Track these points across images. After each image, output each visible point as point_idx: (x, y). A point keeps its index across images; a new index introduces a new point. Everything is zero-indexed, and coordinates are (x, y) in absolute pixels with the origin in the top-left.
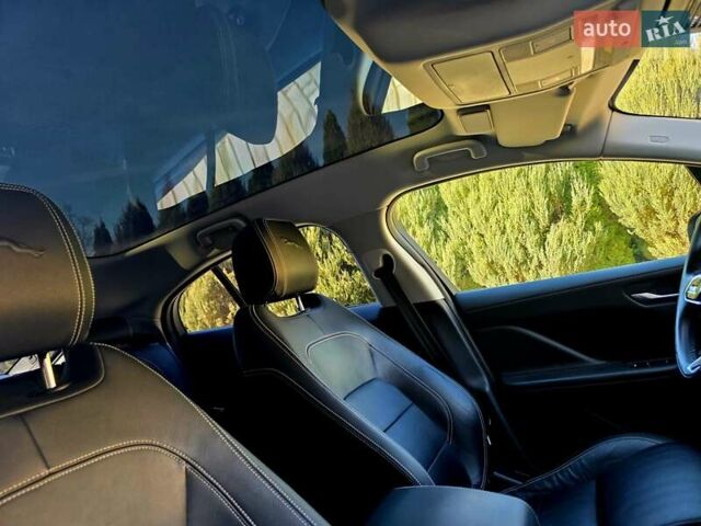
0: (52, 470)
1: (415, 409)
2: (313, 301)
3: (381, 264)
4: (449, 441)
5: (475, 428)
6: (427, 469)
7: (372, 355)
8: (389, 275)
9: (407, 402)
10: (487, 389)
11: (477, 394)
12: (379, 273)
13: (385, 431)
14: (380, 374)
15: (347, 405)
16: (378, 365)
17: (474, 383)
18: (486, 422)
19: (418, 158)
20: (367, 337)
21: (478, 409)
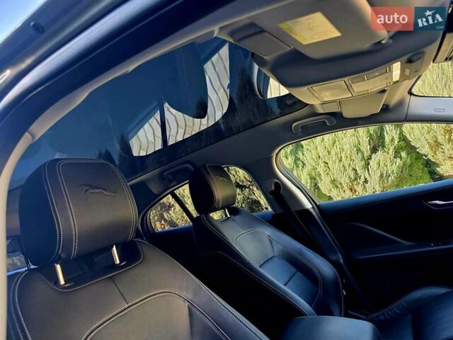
0: (129, 305)
1: (299, 274)
2: (234, 212)
3: (273, 188)
4: (321, 292)
5: (335, 283)
6: (311, 306)
7: (271, 243)
8: (279, 195)
9: (293, 270)
10: (342, 261)
11: (335, 264)
12: (272, 193)
13: (285, 285)
14: (276, 254)
15: (262, 271)
16: (275, 248)
17: (333, 258)
18: (342, 280)
19: (295, 126)
20: (267, 232)
21: (337, 274)
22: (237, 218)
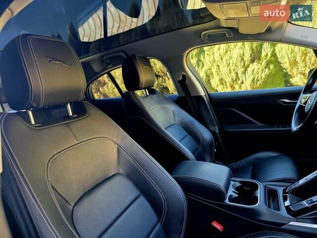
0: (79, 142)
1: (189, 136)
2: (152, 92)
3: (181, 79)
4: (200, 149)
5: (211, 145)
6: (194, 155)
7: (174, 114)
8: (183, 83)
9: (186, 133)
10: (217, 131)
11: (213, 133)
12: (180, 82)
13: (180, 142)
14: (176, 122)
15: (167, 132)
16: (176, 119)
17: (212, 129)
18: (215, 143)
19: (203, 35)
20: (173, 108)
21: (213, 138)
22: (154, 96)
